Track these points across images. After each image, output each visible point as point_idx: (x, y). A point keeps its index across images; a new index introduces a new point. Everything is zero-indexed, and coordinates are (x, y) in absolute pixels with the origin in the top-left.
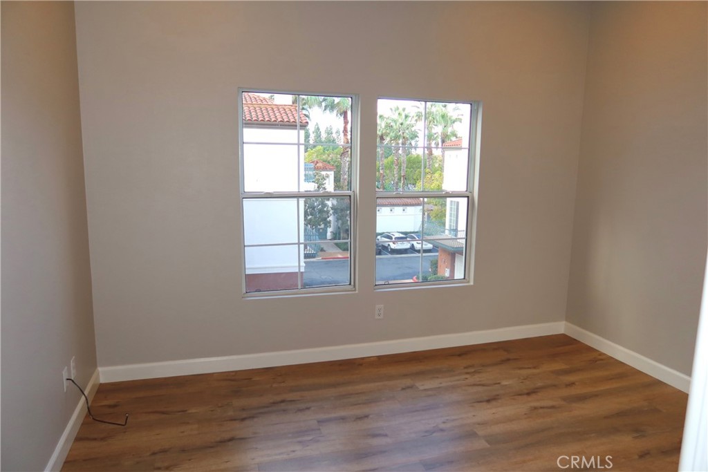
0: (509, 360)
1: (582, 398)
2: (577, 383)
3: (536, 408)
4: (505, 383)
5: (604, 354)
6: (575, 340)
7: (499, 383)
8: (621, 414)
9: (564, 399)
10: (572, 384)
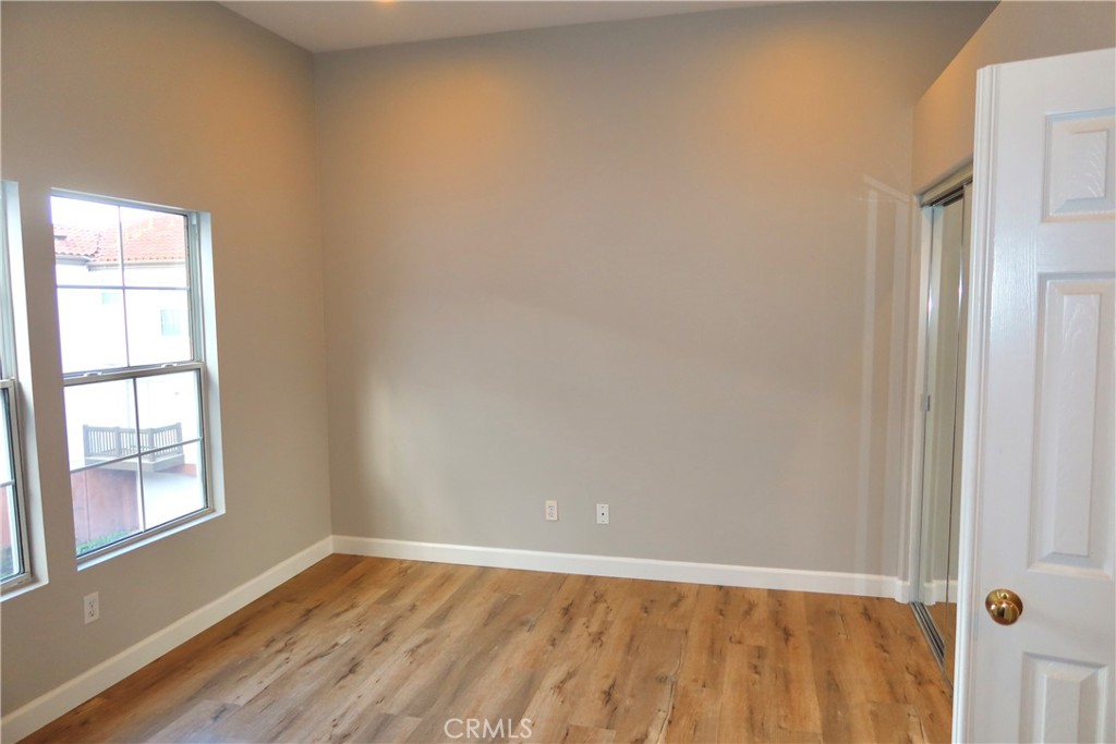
0: (309, 611)
1: (441, 617)
2: (417, 604)
3: (413, 651)
4: (342, 640)
5: (405, 560)
6: (355, 556)
7: (336, 644)
8: (493, 615)
9: (427, 625)
10: (413, 608)
